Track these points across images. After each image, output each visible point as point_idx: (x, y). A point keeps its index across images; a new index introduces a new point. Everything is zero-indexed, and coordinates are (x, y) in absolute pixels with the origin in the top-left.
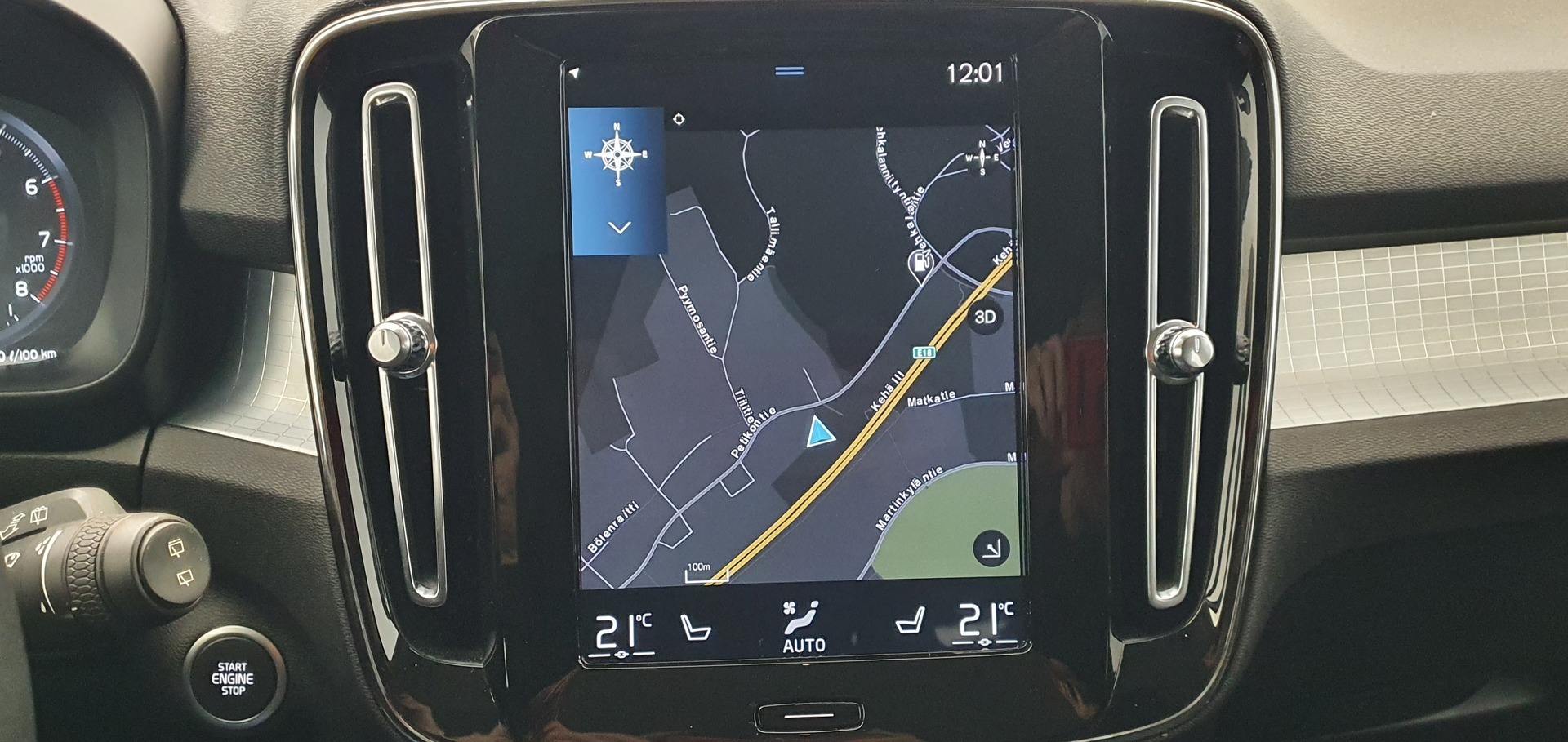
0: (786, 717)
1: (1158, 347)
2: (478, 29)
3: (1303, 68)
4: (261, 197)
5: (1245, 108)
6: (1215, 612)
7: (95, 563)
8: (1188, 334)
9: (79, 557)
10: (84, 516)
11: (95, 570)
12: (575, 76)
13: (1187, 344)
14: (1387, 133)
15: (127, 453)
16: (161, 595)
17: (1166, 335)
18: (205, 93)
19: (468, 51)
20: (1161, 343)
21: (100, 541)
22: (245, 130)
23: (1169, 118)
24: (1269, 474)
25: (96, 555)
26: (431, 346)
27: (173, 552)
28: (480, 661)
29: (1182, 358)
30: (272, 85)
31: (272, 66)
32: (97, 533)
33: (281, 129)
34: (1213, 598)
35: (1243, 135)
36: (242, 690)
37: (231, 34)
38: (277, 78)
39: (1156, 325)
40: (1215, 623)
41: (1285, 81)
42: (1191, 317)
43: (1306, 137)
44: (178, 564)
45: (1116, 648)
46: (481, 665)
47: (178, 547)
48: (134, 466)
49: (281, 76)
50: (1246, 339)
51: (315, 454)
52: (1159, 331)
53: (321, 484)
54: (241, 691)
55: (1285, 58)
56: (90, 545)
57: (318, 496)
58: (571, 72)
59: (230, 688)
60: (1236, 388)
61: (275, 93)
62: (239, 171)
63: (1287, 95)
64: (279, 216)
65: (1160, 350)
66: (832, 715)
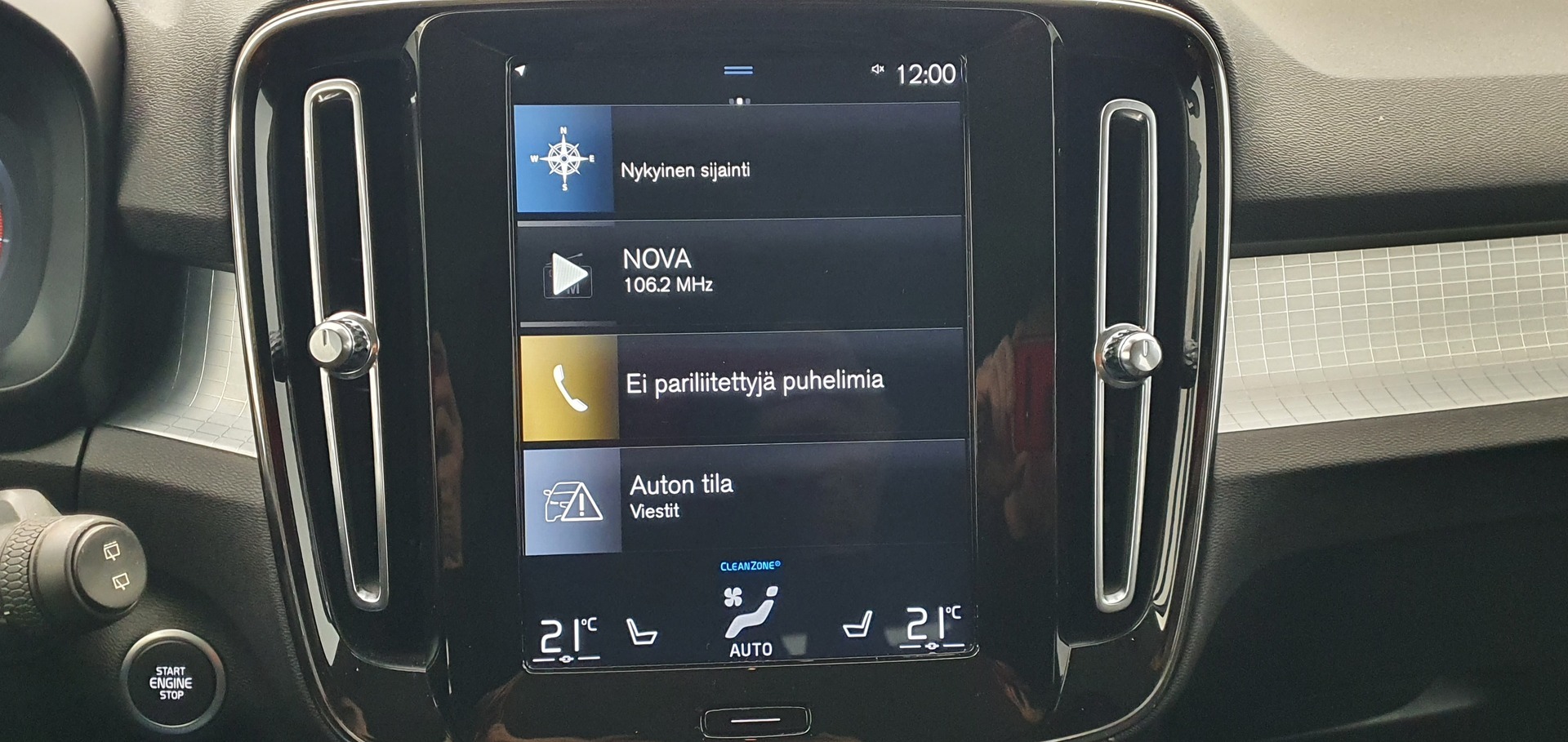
0: (733, 721)
1: (1106, 350)
2: (423, 25)
3: (1252, 72)
4: (201, 194)
5: (1195, 111)
6: (1162, 616)
7: (28, 566)
8: (1137, 337)
9: (12, 561)
10: (17, 519)
11: (28, 574)
12: (521, 74)
13: (1135, 348)
14: (1336, 138)
15: (63, 454)
16: (95, 599)
17: (1114, 339)
18: (144, 88)
19: (413, 47)
20: (1109, 347)
21: (34, 544)
22: (184, 126)
23: (1118, 121)
24: (1217, 477)
25: (29, 558)
26: (373, 346)
27: (108, 555)
28: (422, 666)
29: (1130, 362)
30: (213, 80)
31: (213, 61)
32: (30, 535)
33: (221, 126)
34: (1160, 602)
35: (1192, 139)
36: (180, 694)
37: (171, 29)
38: (218, 73)
39: (1104, 329)
40: (1162, 628)
41: (1234, 84)
42: (1138, 320)
43: (1255, 141)
44: (114, 568)
45: (1063, 651)
46: (423, 670)
47: (113, 550)
48: (68, 468)
49: (221, 72)
50: (1194, 343)
51: (255, 455)
52: (1106, 335)
53: (261, 486)
54: (179, 696)
55: (1234, 60)
56: (24, 548)
57: (258, 499)
58: (517, 69)
59: (169, 692)
60: (1184, 392)
61: (215, 89)
62: (178, 168)
63: (1235, 98)
64: (220, 214)
65: (1108, 353)
66: (779, 720)
